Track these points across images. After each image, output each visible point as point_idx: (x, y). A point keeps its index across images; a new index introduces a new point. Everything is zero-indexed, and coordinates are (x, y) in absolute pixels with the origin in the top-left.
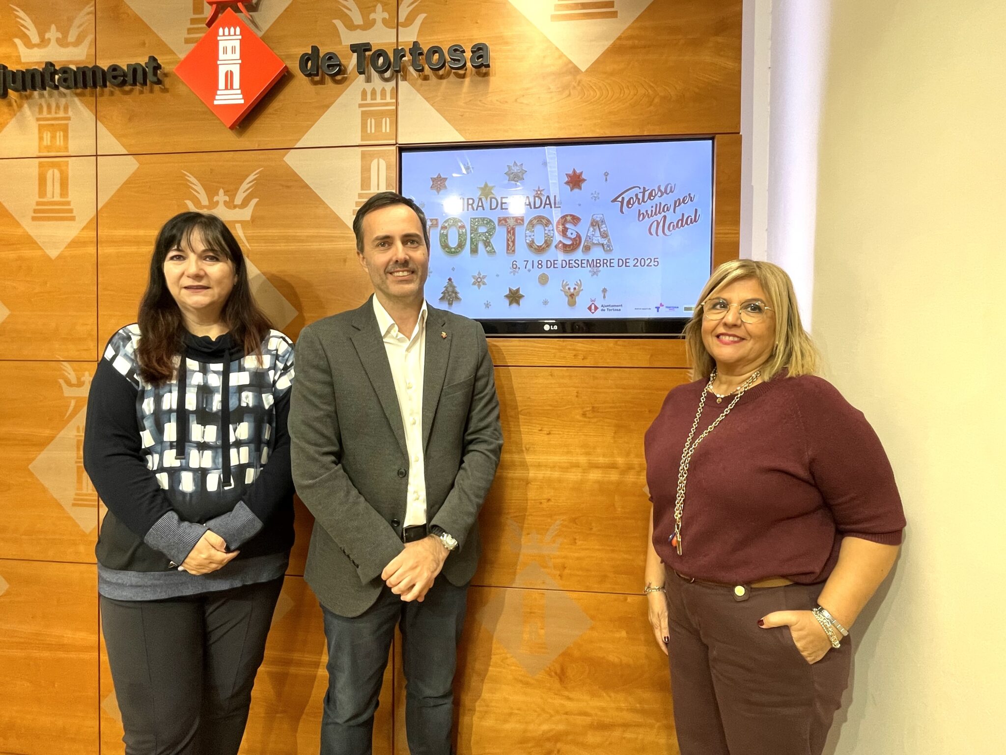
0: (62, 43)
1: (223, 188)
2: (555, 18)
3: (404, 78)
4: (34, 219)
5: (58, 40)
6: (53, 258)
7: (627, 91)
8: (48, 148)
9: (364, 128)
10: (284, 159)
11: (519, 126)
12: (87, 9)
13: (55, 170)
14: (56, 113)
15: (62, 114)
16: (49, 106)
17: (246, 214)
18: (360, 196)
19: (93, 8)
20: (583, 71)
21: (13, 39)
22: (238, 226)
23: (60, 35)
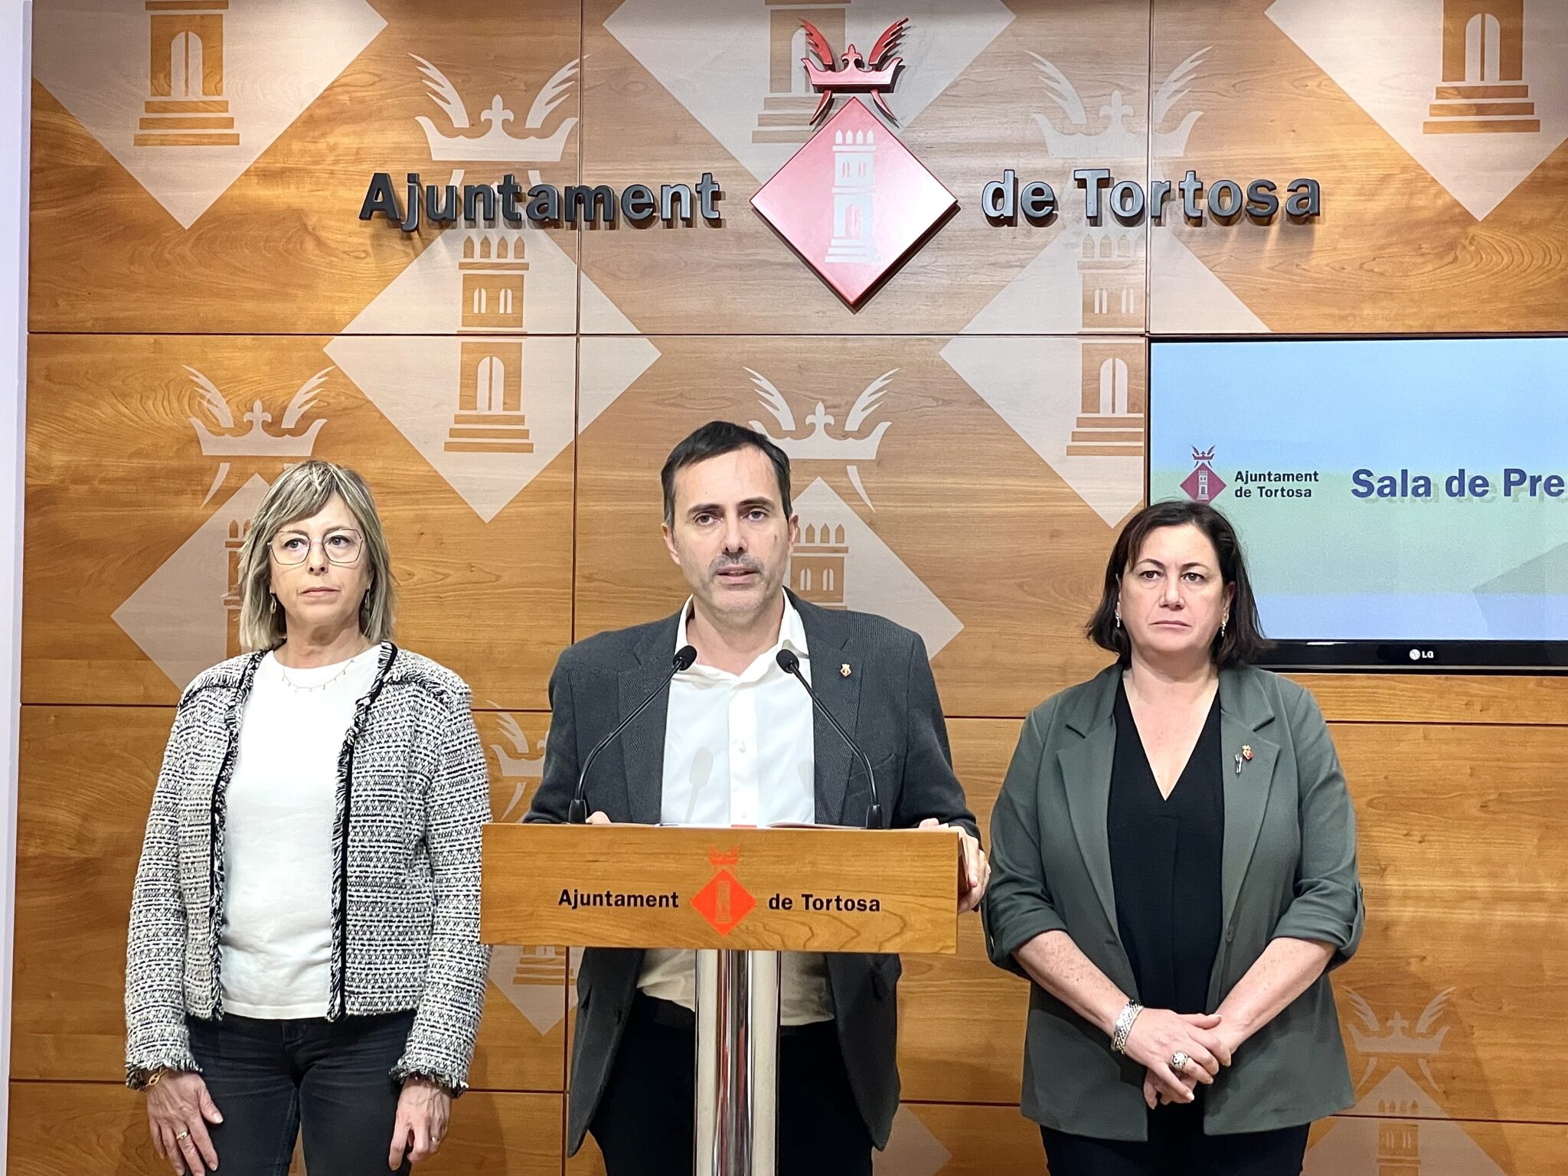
0: (515, 129)
1: (823, 401)
2: (1430, 128)
4: (449, 447)
5: (505, 122)
6: (487, 521)
7: (1556, 257)
8: (482, 320)
9: (1088, 306)
10: (941, 353)
11: (1368, 311)
12: (565, 72)
13: (494, 359)
14: (499, 256)
15: (511, 259)
16: (486, 243)
17: (868, 448)
18: (1080, 422)
19: (578, 69)
20: (1480, 220)
21: (416, 118)
22: (852, 470)
23: (510, 116)
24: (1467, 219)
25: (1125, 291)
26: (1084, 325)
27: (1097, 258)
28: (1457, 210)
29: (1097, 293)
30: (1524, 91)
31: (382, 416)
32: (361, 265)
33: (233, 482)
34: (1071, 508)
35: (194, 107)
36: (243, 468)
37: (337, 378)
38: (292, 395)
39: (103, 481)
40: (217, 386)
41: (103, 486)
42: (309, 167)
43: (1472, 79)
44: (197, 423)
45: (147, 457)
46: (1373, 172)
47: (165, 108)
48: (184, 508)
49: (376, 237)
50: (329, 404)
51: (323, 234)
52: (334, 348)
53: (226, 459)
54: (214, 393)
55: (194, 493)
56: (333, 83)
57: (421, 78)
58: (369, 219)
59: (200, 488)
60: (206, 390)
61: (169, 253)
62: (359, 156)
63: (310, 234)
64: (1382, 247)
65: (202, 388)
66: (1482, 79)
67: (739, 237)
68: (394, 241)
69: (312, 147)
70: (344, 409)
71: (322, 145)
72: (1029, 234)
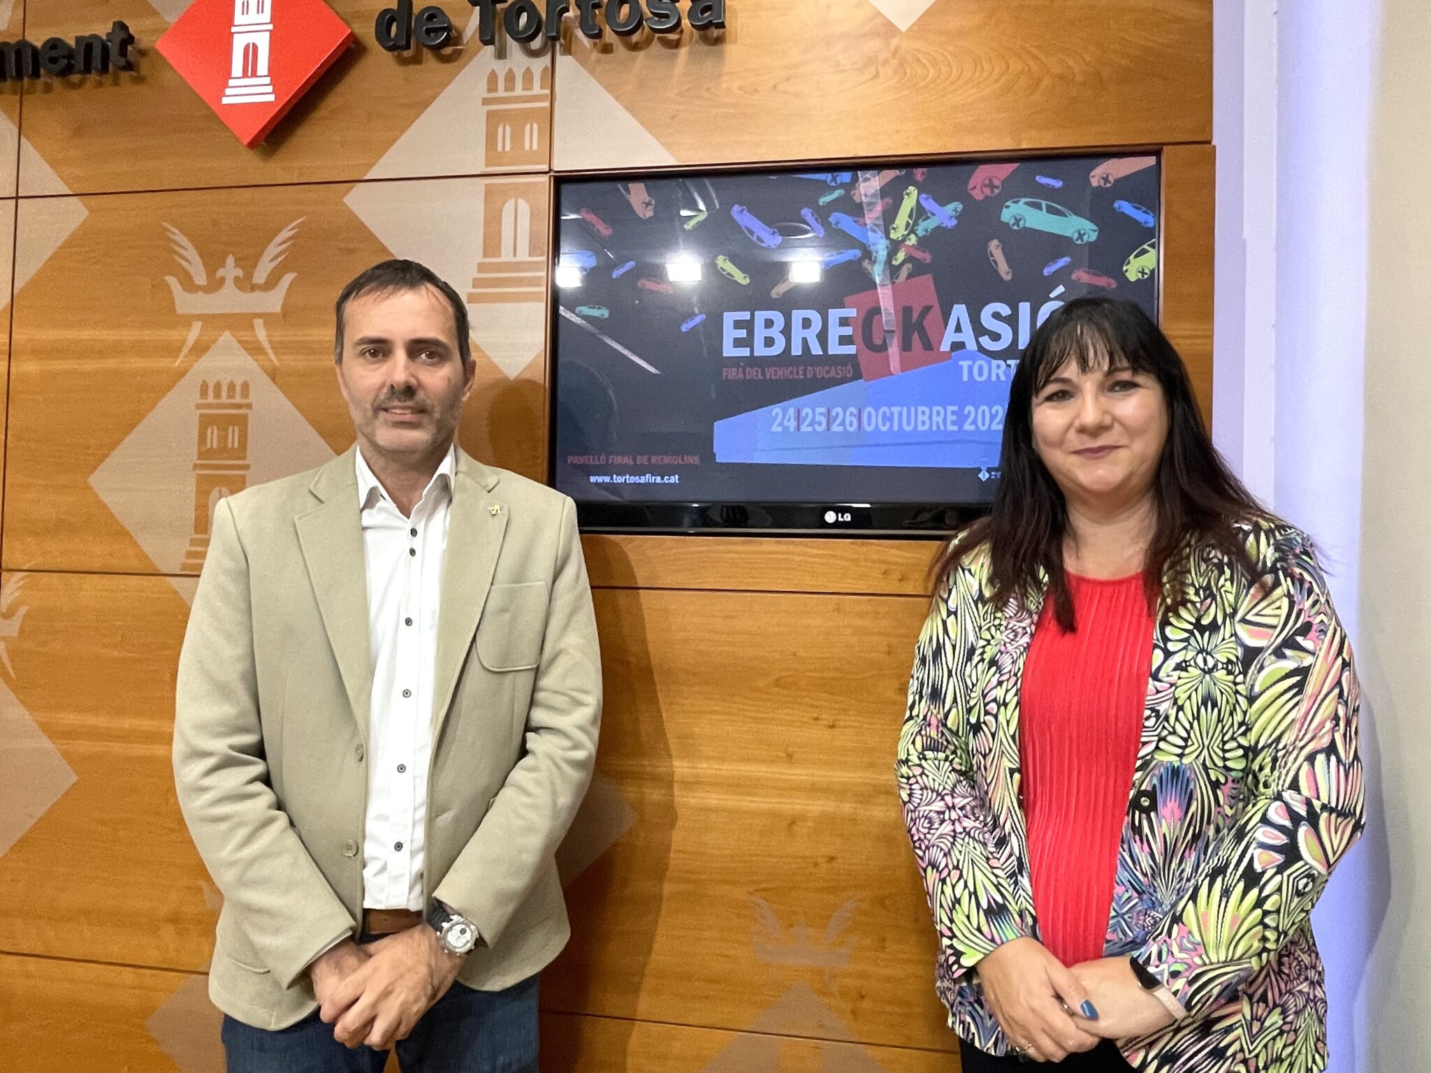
1: (234, 254)
3: (567, 51)
7: (986, 66)
9: (491, 142)
10: (346, 201)
17: (274, 301)
18: (480, 267)
20: (903, 30)
22: (258, 323)
25: (528, 126)
26: (487, 165)
27: (501, 93)
28: (879, 21)
29: (500, 129)
72: (438, 71)
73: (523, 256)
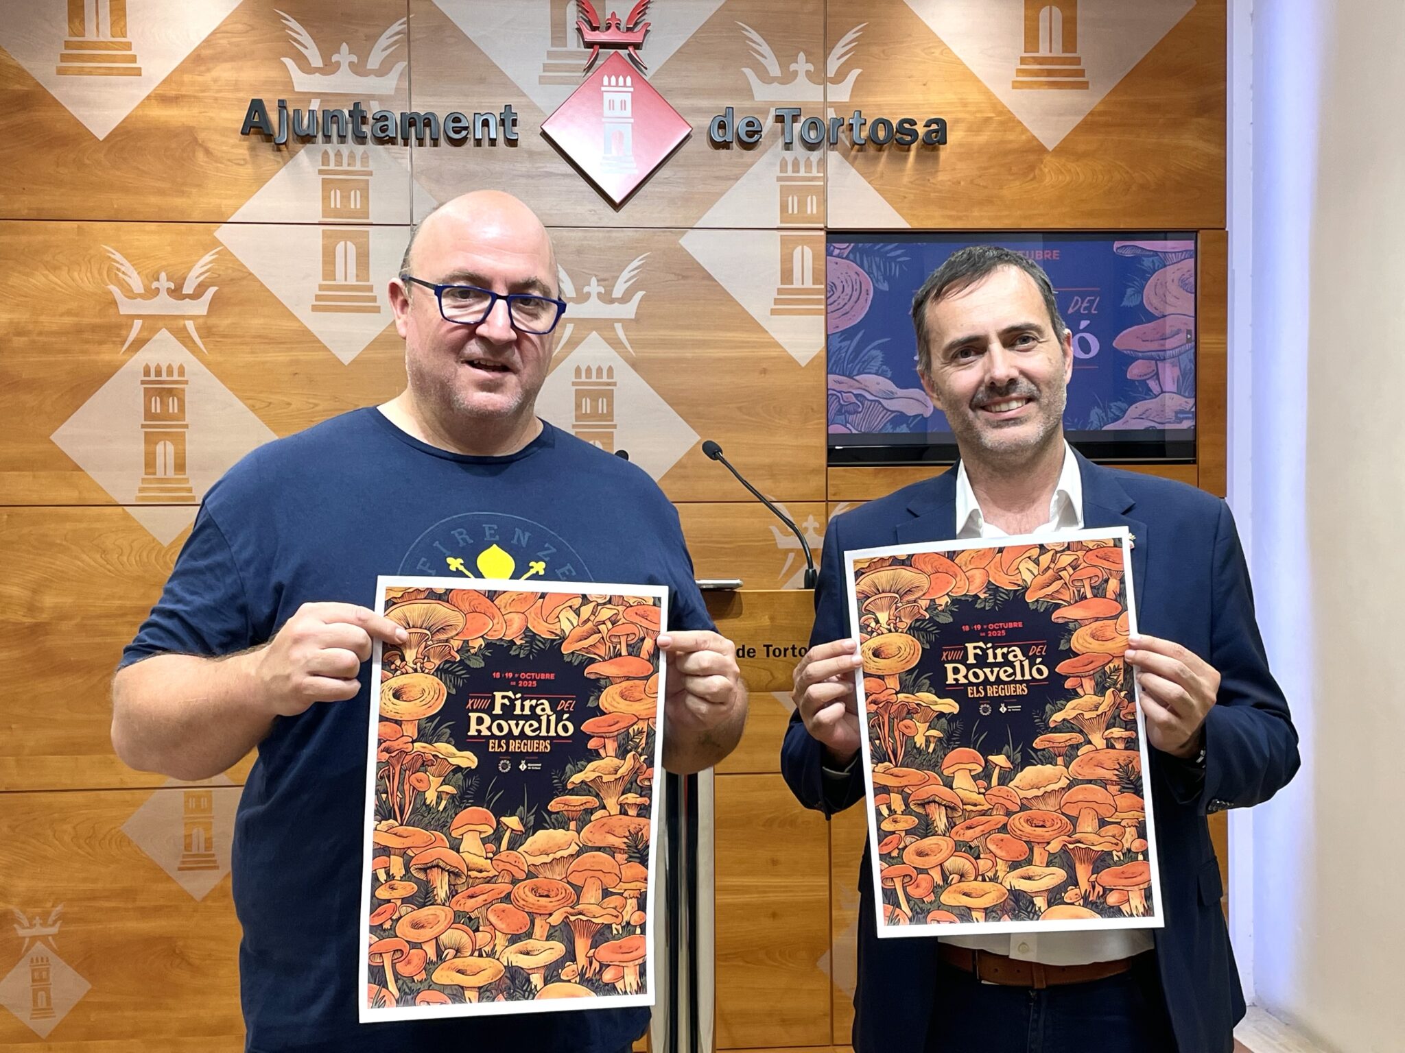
0: (359, 69)
1: (596, 276)
2: (1016, 85)
3: (834, 148)
4: (315, 308)
5: (351, 64)
6: (346, 364)
8: (336, 213)
9: (784, 207)
10: (680, 241)
11: (976, 213)
12: (396, 27)
13: (348, 243)
14: (349, 165)
15: (358, 167)
16: (338, 154)
17: (629, 310)
18: (780, 291)
19: (405, 26)
20: (1050, 150)
21: (282, 59)
22: (618, 326)
23: (354, 59)
24: (1041, 150)
25: (809, 197)
26: (782, 222)
27: (790, 173)
28: (1035, 143)
29: (790, 199)
30: (1077, 61)
31: (262, 285)
32: (241, 170)
33: (145, 334)
34: (773, 352)
35: (106, 46)
36: (153, 323)
37: (225, 255)
38: (190, 269)
39: (40, 334)
40: (130, 262)
41: (40, 338)
42: (196, 94)
43: (1043, 52)
44: (113, 288)
45: (77, 315)
46: (979, 115)
47: (81, 46)
48: (106, 355)
49: (252, 149)
50: (219, 275)
51: (211, 146)
52: (223, 233)
53: (139, 317)
54: (127, 267)
55: (114, 342)
56: (216, 30)
57: (285, 28)
58: (248, 134)
59: (118, 339)
60: (122, 264)
61: (88, 159)
62: (236, 87)
63: (201, 145)
64: (986, 168)
65: (118, 262)
66: (1051, 51)
67: (531, 154)
68: (266, 151)
69: (200, 79)
70: (232, 280)
71: (208, 77)
72: (741, 156)
73: (809, 284)
